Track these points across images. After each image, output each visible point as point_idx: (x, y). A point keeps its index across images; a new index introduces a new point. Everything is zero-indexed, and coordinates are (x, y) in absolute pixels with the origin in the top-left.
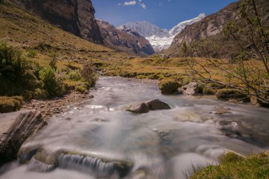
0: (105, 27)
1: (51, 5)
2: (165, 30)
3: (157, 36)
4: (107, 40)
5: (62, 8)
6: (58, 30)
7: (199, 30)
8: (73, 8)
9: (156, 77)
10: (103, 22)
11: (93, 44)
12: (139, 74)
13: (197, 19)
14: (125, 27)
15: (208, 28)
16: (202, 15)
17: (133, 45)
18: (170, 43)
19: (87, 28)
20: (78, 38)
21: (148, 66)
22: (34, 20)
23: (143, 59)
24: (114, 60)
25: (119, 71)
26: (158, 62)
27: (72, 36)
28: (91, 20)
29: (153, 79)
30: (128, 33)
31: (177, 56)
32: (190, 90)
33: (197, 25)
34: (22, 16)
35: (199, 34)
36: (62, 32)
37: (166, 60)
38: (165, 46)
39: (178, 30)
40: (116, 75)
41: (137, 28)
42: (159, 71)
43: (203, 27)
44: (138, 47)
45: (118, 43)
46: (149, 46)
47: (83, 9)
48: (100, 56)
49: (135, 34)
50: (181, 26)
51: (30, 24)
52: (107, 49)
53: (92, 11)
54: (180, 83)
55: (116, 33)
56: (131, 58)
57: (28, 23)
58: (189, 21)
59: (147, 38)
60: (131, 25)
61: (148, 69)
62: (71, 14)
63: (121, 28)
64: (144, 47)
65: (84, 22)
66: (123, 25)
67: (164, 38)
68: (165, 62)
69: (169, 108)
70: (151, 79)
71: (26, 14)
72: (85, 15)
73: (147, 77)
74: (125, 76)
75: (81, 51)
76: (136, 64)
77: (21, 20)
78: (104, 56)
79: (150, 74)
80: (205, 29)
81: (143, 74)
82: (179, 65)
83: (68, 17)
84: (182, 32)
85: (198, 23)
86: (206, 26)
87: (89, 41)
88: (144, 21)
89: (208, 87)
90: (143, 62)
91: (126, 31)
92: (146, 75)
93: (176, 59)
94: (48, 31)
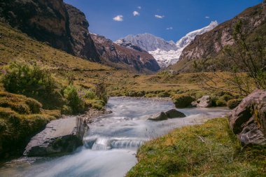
0: (100, 41)
1: (39, 20)
2: (172, 42)
3: (162, 49)
4: (104, 57)
5: (51, 23)
6: (47, 48)
7: (212, 41)
8: (63, 22)
9: (167, 95)
10: (98, 37)
11: (87, 62)
12: (148, 93)
13: (208, 28)
14: (124, 41)
15: (223, 38)
16: (214, 24)
17: (135, 61)
18: (178, 57)
19: (80, 44)
20: (71, 56)
21: (157, 84)
22: (20, 38)
23: (149, 77)
24: (114, 79)
25: (123, 90)
26: (167, 79)
27: (63, 53)
28: (85, 34)
29: (164, 96)
30: (128, 47)
31: (188, 71)
32: (203, 103)
33: (209, 35)
34: (7, 34)
35: (213, 44)
36: (52, 50)
37: (176, 77)
38: (172, 60)
39: (187, 41)
40: (121, 95)
41: (138, 41)
42: (170, 88)
43: (216, 36)
44: (140, 63)
45: (117, 59)
46: (153, 61)
47: (76, 23)
48: (97, 76)
49: (136, 48)
50: (190, 36)
51: (16, 43)
52: (104, 67)
53: (86, 24)
54: (193, 97)
55: (114, 48)
56: (136, 76)
57: (14, 42)
58: (199, 30)
59: (150, 52)
60: (131, 38)
61: (156, 87)
62: (62, 29)
63: (119, 42)
64: (147, 63)
65: (76, 38)
66: (122, 39)
67: (171, 51)
68: (174, 79)
69: (185, 116)
70: (162, 96)
71: (12, 32)
72: (77, 30)
73: (157, 95)
74: (132, 96)
75: (75, 70)
76: (142, 82)
77: (6, 39)
78: (102, 75)
79: (159, 92)
80: (218, 39)
81: (152, 92)
82: (190, 82)
83: (58, 32)
84: (192, 43)
85: (210, 32)
86: (220, 35)
87: (83, 58)
88: (146, 33)
89: (221, 99)
90: (150, 80)
91: (124, 45)
92: (156, 93)
93: (187, 75)
94: (36, 49)
